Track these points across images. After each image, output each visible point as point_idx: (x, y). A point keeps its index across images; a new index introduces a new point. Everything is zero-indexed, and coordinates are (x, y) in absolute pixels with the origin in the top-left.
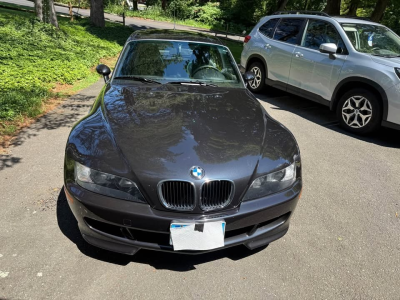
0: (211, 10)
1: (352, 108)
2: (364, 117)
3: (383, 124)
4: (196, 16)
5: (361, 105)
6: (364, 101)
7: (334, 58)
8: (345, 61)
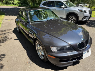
0: (17, 1)
1: (71, 19)
2: (74, 20)
3: (78, 21)
4: (13, 3)
5: (73, 18)
6: (73, 17)
7: (64, 9)
8: (67, 9)
